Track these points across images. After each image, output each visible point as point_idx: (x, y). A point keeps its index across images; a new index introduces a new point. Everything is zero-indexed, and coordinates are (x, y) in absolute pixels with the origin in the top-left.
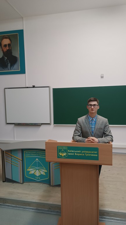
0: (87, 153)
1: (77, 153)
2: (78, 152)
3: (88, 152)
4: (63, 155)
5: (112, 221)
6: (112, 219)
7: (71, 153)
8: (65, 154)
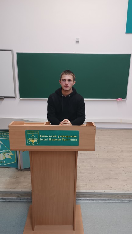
0: (65, 138)
1: (52, 138)
2: (54, 136)
3: (66, 136)
4: (33, 141)
5: (87, 201)
6: (88, 200)
7: (44, 138)
8: (36, 140)
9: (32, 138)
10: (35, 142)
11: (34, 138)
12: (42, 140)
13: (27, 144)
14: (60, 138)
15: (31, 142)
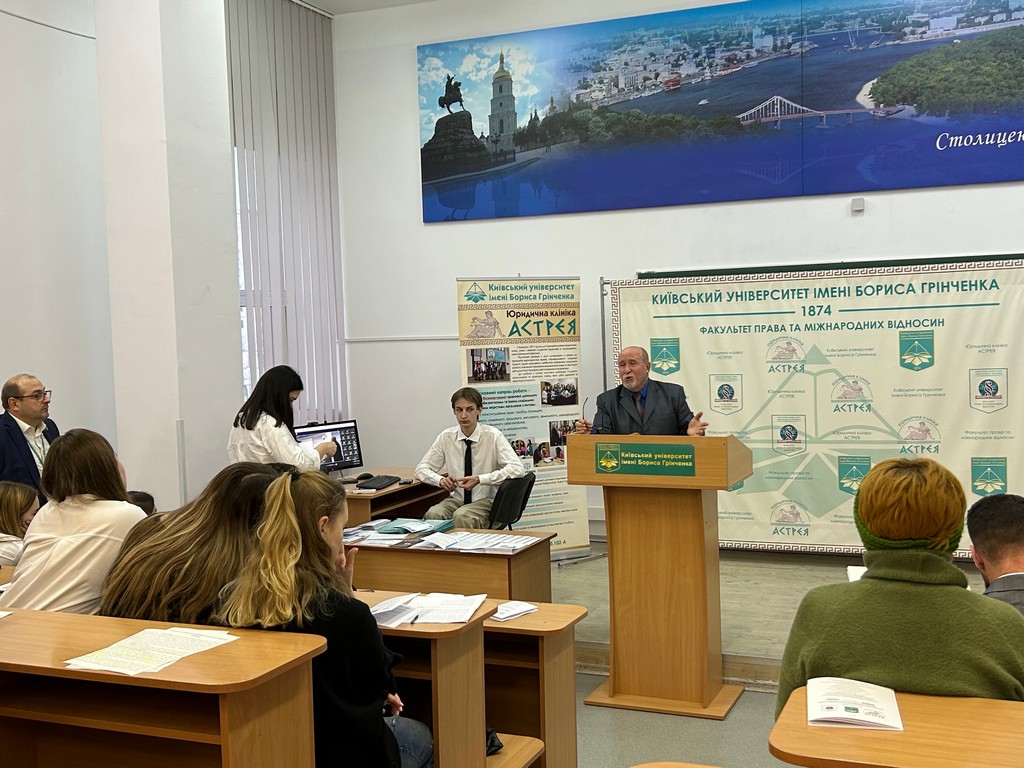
9: (606, 457)
10: (613, 467)
11: (611, 458)
12: (625, 462)
13: (598, 471)
14: (658, 459)
15: (605, 467)
